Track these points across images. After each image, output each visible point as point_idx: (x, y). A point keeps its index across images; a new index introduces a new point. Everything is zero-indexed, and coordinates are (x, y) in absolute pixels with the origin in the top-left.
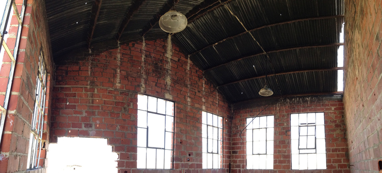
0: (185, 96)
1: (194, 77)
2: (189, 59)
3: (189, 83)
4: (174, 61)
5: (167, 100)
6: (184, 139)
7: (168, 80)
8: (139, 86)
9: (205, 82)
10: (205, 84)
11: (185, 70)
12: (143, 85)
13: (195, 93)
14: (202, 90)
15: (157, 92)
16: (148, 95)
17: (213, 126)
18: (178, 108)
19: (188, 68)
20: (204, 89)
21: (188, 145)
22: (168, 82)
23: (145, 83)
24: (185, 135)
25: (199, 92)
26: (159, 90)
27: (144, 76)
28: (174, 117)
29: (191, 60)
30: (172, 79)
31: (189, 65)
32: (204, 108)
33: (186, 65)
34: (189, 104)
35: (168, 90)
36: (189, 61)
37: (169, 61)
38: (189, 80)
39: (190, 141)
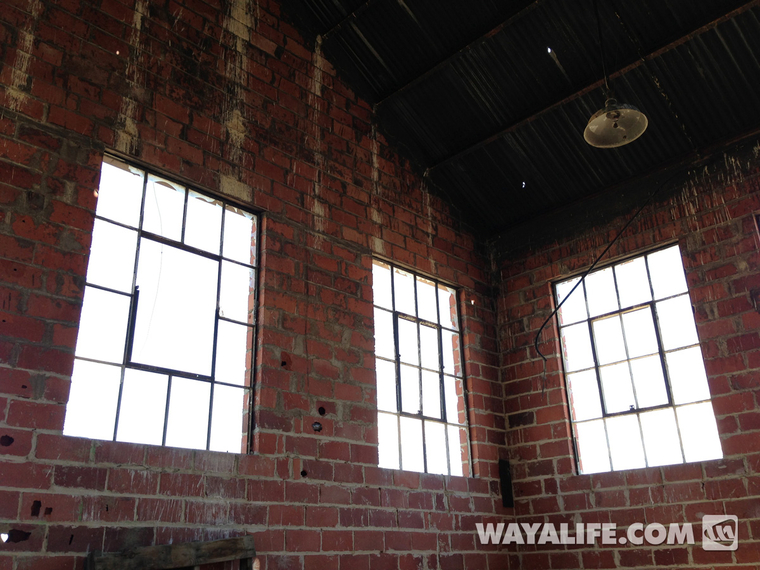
0: (303, 194)
1: (337, 127)
2: (318, 51)
3: (318, 146)
4: (261, 52)
5: (228, 202)
6: (298, 350)
7: (235, 127)
8: (112, 123)
9: (382, 149)
10: (381, 155)
11: (304, 93)
12: (129, 122)
13: (344, 186)
14: (370, 179)
15: (187, 163)
16: (148, 170)
17: (418, 320)
18: (273, 236)
19: (317, 89)
20: (375, 175)
21: (313, 375)
22: (233, 132)
23: (140, 119)
24: (300, 339)
25: (358, 183)
26: (196, 157)
27: (139, 91)
28: (258, 270)
29: (327, 56)
30: (252, 126)
31: (318, 74)
32: (378, 245)
33: (309, 74)
34: (320, 226)
35: (234, 166)
36: (319, 61)
37: (239, 48)
38: (318, 134)
39: (321, 362)
